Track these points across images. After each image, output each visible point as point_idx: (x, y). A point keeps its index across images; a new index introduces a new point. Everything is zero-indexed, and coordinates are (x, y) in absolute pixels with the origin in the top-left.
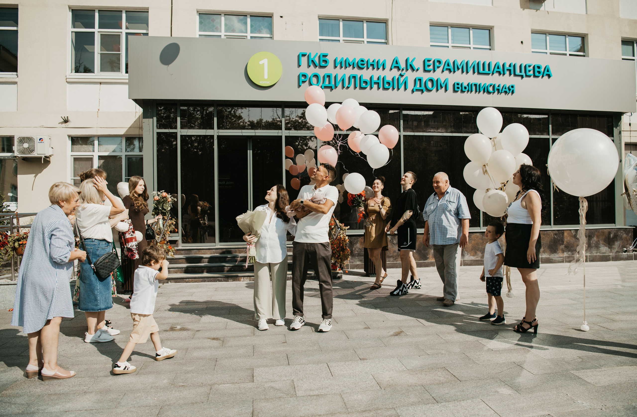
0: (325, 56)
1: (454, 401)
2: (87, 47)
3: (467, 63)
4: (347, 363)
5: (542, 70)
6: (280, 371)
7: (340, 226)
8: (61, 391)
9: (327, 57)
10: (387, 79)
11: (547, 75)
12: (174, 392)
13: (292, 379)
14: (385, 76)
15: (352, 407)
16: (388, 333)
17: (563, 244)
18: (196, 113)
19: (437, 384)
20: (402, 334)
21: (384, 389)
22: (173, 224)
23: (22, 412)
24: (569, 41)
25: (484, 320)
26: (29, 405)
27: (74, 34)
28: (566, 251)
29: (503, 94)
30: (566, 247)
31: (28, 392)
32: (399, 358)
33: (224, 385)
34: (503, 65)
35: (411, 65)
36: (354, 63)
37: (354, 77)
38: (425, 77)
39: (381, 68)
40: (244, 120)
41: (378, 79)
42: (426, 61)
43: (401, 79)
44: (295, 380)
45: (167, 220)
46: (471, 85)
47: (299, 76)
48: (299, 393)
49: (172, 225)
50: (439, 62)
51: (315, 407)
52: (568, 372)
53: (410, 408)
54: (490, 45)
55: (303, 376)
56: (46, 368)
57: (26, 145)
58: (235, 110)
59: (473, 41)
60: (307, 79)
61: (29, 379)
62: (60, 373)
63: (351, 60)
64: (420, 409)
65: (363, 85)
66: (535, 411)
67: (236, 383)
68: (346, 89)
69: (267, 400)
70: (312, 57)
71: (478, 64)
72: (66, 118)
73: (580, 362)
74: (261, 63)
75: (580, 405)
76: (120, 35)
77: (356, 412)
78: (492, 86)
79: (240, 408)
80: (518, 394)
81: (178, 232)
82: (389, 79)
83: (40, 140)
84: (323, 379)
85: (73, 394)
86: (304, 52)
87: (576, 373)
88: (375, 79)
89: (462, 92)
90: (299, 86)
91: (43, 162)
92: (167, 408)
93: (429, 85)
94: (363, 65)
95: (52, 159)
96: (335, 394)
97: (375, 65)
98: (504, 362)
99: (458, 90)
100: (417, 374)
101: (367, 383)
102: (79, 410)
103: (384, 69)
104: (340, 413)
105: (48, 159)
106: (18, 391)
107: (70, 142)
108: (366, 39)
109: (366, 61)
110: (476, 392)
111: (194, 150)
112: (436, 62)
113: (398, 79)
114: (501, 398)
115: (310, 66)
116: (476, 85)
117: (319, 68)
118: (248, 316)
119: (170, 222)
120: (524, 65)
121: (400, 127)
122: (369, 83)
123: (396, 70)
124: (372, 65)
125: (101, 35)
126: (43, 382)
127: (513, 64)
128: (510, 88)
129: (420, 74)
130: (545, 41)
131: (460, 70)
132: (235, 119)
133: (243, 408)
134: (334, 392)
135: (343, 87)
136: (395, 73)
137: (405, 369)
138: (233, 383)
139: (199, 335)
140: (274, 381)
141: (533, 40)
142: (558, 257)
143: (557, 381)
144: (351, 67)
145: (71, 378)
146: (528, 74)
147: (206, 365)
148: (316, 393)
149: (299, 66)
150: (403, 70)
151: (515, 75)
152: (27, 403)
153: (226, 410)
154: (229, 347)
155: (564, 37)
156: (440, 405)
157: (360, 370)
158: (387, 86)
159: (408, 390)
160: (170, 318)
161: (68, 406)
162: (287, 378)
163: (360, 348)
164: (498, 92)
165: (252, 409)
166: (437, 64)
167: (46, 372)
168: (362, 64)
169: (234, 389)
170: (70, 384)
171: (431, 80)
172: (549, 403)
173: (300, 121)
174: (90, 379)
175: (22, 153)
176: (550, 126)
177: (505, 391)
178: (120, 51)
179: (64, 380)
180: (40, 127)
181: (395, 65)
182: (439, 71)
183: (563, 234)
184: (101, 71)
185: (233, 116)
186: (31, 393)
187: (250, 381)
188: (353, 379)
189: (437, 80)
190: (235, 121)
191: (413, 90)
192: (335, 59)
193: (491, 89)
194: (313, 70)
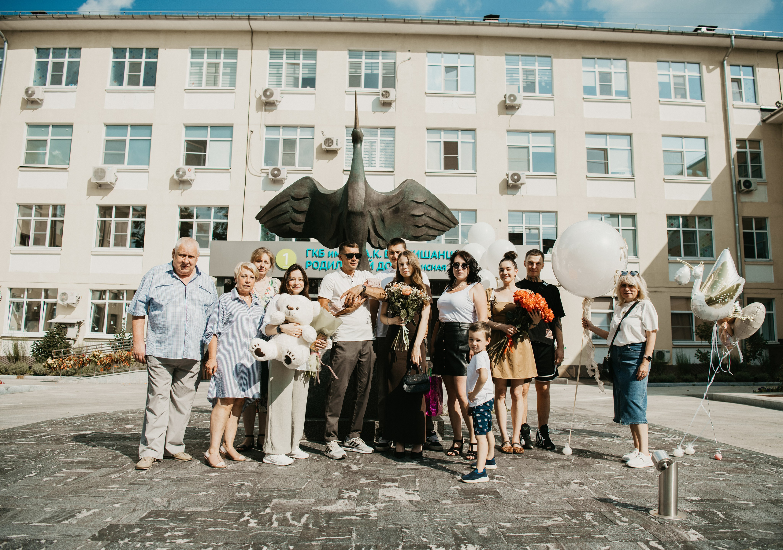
0: (322, 250)
29: (438, 271)
34: (438, 253)
35: (376, 254)
47: (306, 263)
60: (311, 265)
70: (314, 252)
71: (421, 252)
74: (284, 255)
86: (309, 248)
115: (313, 257)
117: (319, 258)
128: (443, 267)
129: (382, 260)
135: (333, 269)
149: (307, 257)
150: (371, 257)
164: (435, 270)
192: (328, 253)
193: (429, 268)
194: (315, 259)
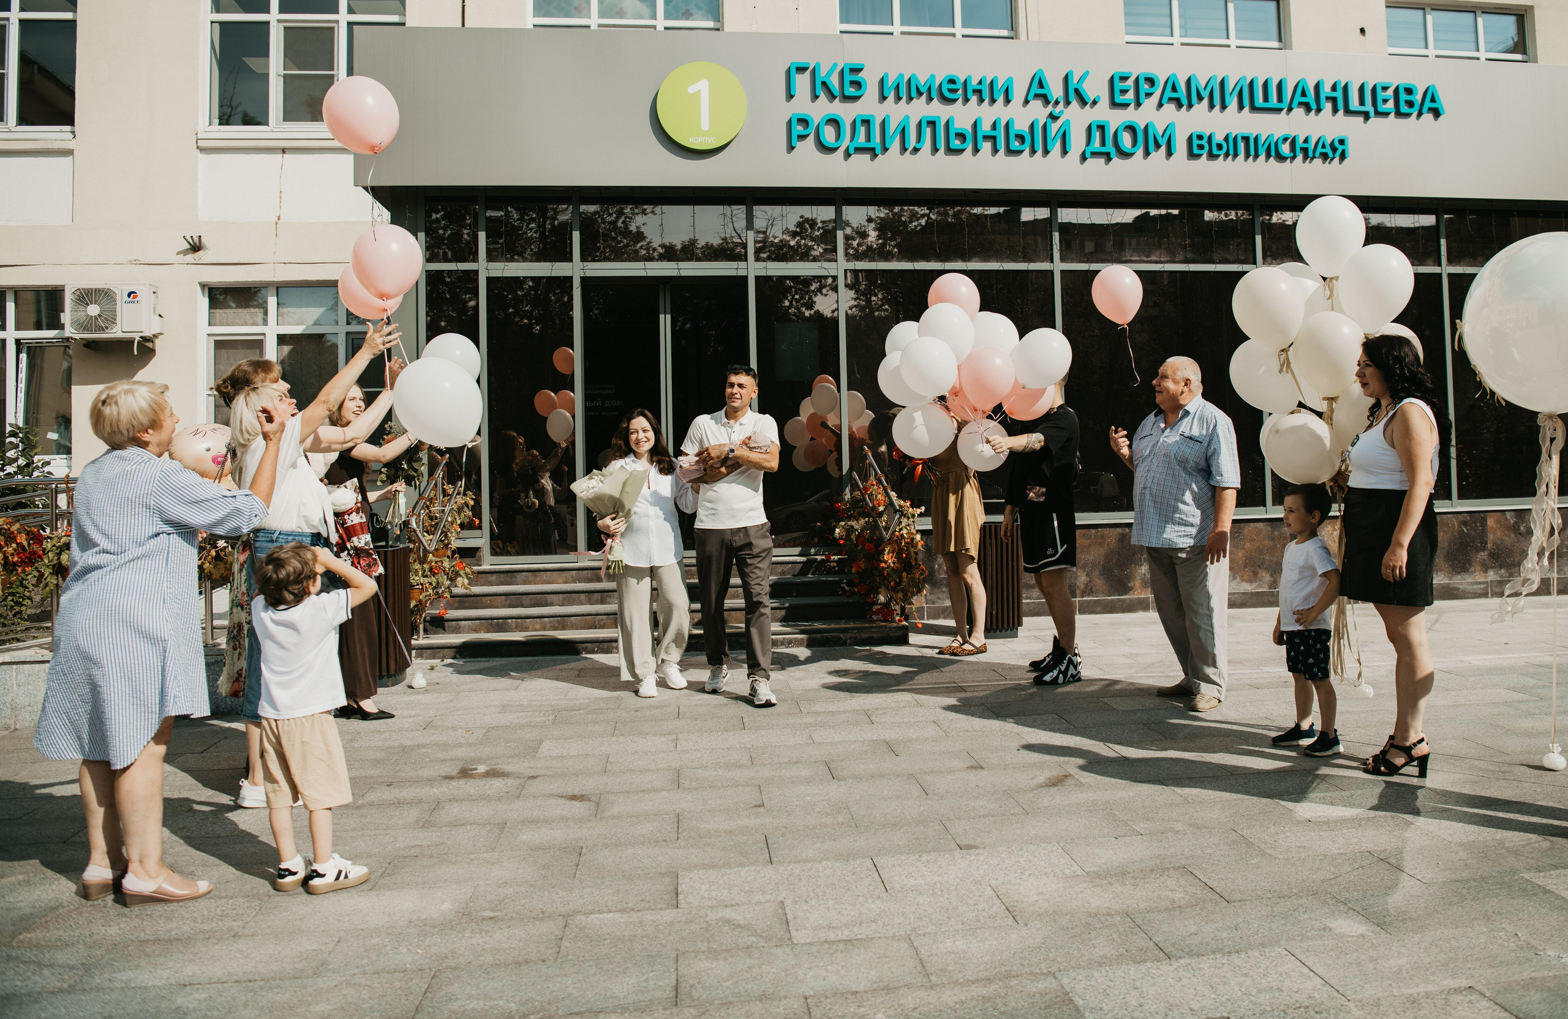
0: (856, 70)
1: (1214, 952)
2: (251, 62)
3: (1222, 83)
4: (925, 857)
5: (1417, 98)
6: (749, 879)
7: (901, 507)
8: (174, 933)
9: (861, 74)
10: (1016, 127)
11: (1430, 109)
12: (467, 934)
13: (780, 899)
14: (1012, 119)
15: (941, 970)
16: (1032, 779)
17: (1484, 549)
18: (527, 226)
19: (1167, 909)
20: (1069, 781)
21: (1026, 925)
22: (467, 505)
23: (70, 986)
24: (1484, 27)
25: (1285, 744)
26: (87, 969)
27: (217, 27)
28: (1492, 568)
29: (1318, 161)
30: (1493, 557)
31: (87, 934)
32: (1062, 844)
33: (601, 916)
34: (1317, 87)
35: (1077, 91)
36: (930, 88)
37: (932, 124)
38: (1115, 119)
39: (1001, 100)
40: (650, 242)
41: (994, 126)
42: (1116, 80)
43: (1054, 128)
44: (788, 902)
45: (451, 495)
46: (1235, 139)
47: (789, 123)
48: (799, 936)
49: (466, 509)
50: (1151, 81)
51: (843, 972)
52: (1516, 877)
53: (1096, 973)
54: (1280, 40)
55: (808, 891)
56: (136, 874)
57: (93, 310)
58: (626, 218)
59: (1236, 30)
60: (812, 130)
61: (90, 903)
62: (172, 886)
63: (922, 80)
64: (1122, 974)
65: (956, 143)
66: (1432, 978)
67: (633, 909)
68: (911, 153)
69: (714, 954)
70: (822, 74)
71: (1251, 84)
72: (196, 240)
73: (1546, 851)
74: (692, 90)
75: (1555, 962)
76: (333, 28)
77: (952, 985)
78: (1289, 140)
79: (643, 974)
80: (1383, 935)
81: (480, 528)
82: (1021, 126)
83: (129, 295)
84: (861, 899)
85: (204, 940)
86: (802, 61)
87: (1539, 879)
88: (985, 128)
89: (1212, 156)
90: (791, 148)
91: (136, 353)
92: (450, 976)
93: (1126, 140)
94: (955, 91)
95: (159, 344)
96: (894, 937)
97: (986, 92)
98: (1342, 851)
99: (1200, 152)
100: (1111, 884)
101: (980, 907)
102: (219, 982)
103: (1007, 101)
104: (908, 986)
105: (150, 345)
106: (61, 933)
107: (207, 300)
108: (959, 30)
109: (962, 81)
110: (1271, 929)
111: (521, 320)
112: (1142, 81)
113: (1045, 126)
114: (1340, 945)
115: (817, 97)
116: (1246, 139)
117: (840, 101)
118: (663, 739)
119: (460, 500)
120: (1371, 86)
121: (1052, 250)
122: (969, 138)
123: (1039, 103)
124: (978, 92)
125: (285, 28)
126: (126, 911)
127: (1343, 84)
128: (1337, 144)
129: (1103, 113)
130: (1421, 27)
131: (1205, 102)
132: (625, 241)
133: (651, 974)
134: (891, 933)
135: (904, 149)
136: (1038, 112)
137: (1079, 872)
138: (623, 911)
139: (534, 787)
140: (732, 905)
141: (1390, 24)
142: (1472, 584)
143: (1487, 900)
144: (924, 97)
145: (199, 900)
146: (1382, 108)
147: (553, 865)
148: (845, 934)
149: (790, 97)
150: (1057, 103)
151: (1348, 112)
152: (83, 964)
153: (604, 981)
154: (613, 817)
155: (1471, 15)
156: (1175, 964)
157: (960, 875)
158: (1017, 144)
159: (1090, 925)
160: (460, 745)
161: (191, 971)
162: (768, 897)
163: (959, 818)
164: (1306, 157)
165: (674, 977)
166: (1145, 87)
167: (132, 883)
168: (950, 91)
169: (627, 926)
170: (195, 915)
171: (1131, 129)
172: (1469, 958)
173: (792, 243)
174: (248, 901)
175: (84, 329)
176: (1443, 242)
177: (1350, 926)
178: (333, 70)
179: (182, 904)
180: (131, 263)
181: (1035, 90)
182: (1150, 103)
183: (1484, 521)
184: (284, 120)
185: (621, 233)
186: (95, 937)
187: (669, 906)
188: (941, 899)
189: (1146, 128)
190: (628, 245)
191: (1084, 153)
192: (882, 79)
193: (1285, 149)
194: (822, 109)
